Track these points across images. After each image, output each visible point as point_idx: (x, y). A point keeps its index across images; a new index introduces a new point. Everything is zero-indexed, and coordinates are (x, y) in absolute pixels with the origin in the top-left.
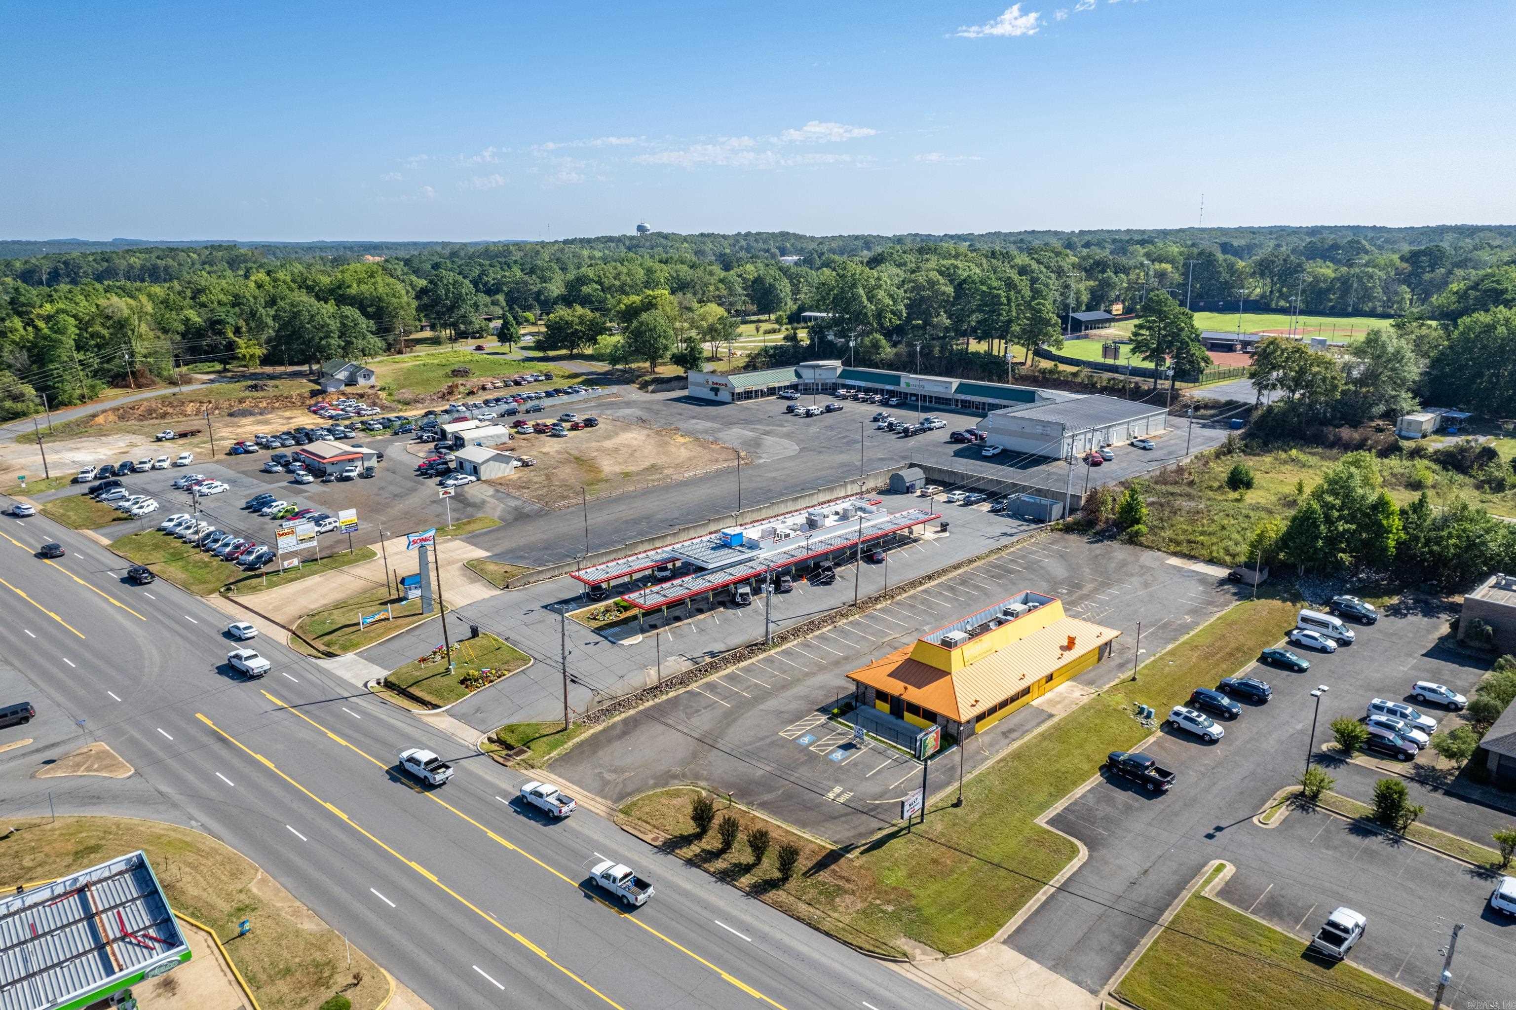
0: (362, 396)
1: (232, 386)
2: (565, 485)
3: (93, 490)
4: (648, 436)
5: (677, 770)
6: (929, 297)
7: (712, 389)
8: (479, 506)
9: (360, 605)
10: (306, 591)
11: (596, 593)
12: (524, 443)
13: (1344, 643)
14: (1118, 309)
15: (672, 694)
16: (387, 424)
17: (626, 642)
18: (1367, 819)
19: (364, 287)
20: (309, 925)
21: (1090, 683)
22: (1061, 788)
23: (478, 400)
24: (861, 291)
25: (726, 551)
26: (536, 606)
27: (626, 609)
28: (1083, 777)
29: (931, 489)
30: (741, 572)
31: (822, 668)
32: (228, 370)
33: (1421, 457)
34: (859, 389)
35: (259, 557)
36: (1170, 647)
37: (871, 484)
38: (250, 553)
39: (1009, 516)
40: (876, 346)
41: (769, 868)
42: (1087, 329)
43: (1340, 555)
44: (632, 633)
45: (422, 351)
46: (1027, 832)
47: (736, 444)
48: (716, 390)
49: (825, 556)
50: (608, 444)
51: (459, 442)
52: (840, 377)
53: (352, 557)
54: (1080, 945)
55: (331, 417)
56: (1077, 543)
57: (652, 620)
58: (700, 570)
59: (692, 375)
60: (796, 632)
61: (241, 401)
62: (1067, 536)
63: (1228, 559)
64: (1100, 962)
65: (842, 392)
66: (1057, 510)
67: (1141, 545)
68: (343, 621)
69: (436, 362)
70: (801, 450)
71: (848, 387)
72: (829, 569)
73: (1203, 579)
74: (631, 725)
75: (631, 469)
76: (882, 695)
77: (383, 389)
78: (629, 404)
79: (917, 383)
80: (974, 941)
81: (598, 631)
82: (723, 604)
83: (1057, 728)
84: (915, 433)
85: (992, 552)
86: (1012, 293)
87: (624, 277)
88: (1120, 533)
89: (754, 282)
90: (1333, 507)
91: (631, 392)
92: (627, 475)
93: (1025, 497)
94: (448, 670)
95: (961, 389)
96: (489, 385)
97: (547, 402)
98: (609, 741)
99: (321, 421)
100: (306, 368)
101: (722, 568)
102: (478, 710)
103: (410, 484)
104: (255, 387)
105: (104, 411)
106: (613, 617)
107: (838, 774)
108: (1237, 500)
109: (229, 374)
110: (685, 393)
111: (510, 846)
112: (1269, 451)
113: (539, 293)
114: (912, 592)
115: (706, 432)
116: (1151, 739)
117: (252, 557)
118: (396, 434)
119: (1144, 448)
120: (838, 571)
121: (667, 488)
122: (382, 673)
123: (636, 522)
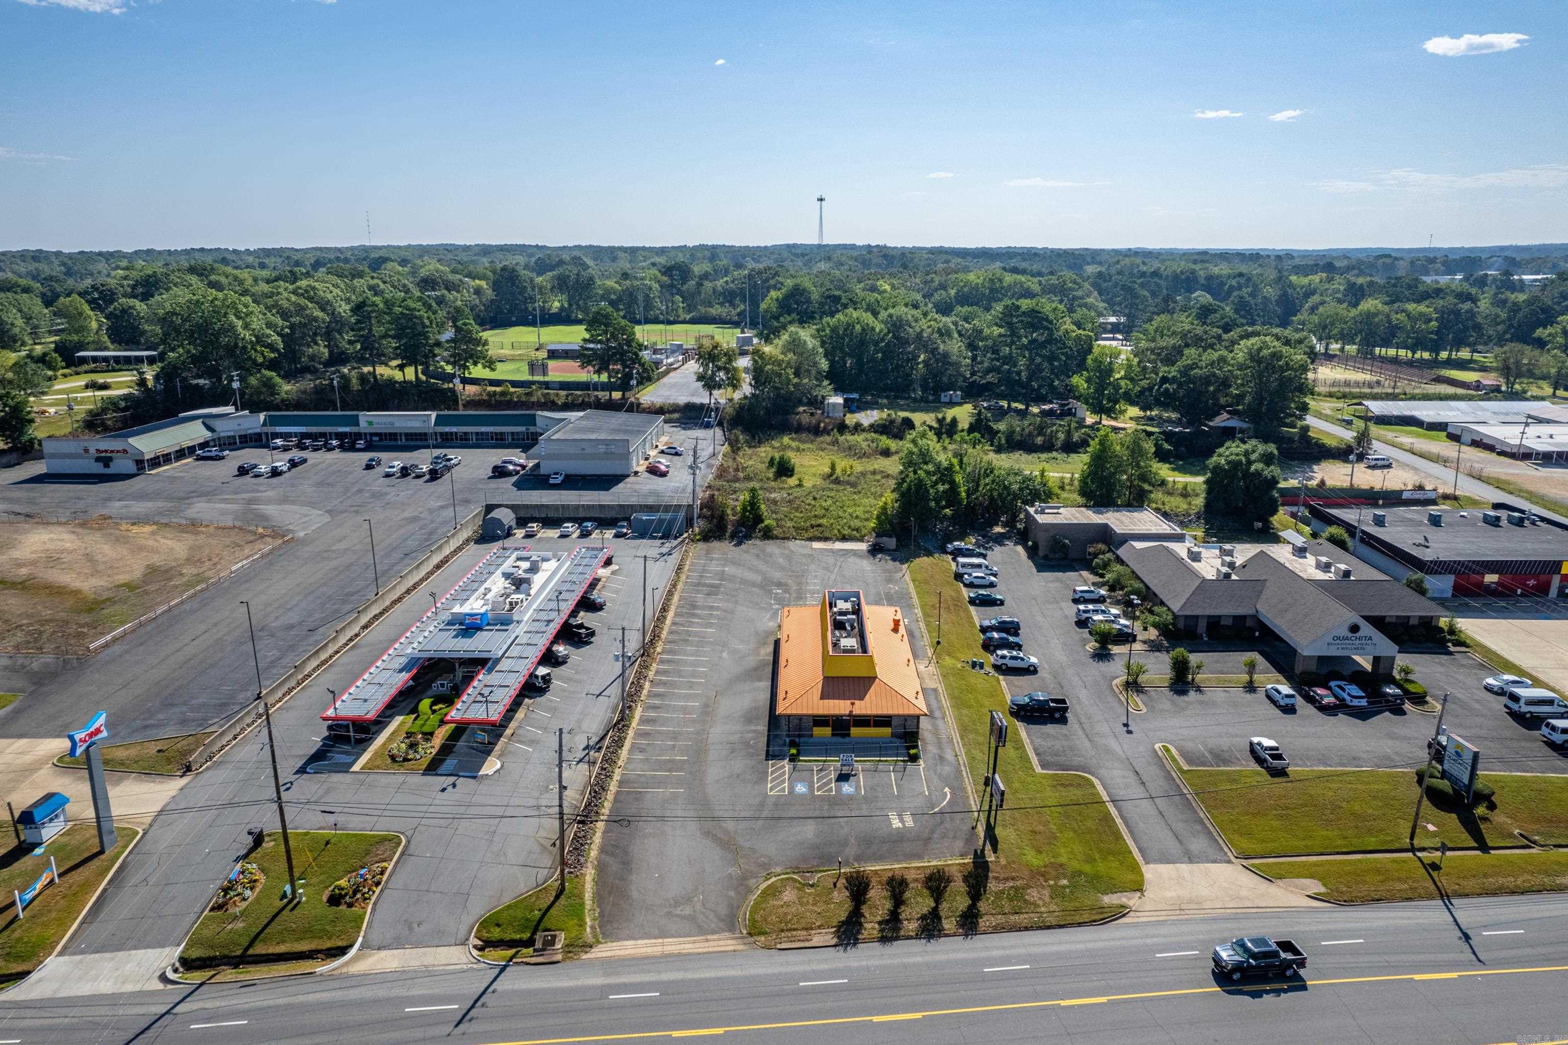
4: (74, 533)
5: (736, 871)
7: (98, 460)
15: (608, 805)
17: (488, 771)
18: (1175, 684)
26: (283, 774)
29: (531, 527)
31: (702, 723)
34: (302, 436)
36: (918, 611)
39: (642, 537)
43: (945, 511)
44: (477, 760)
46: (1044, 782)
47: (233, 522)
50: (24, 554)
52: (264, 424)
54: (1179, 837)
60: (630, 698)
62: (711, 545)
63: (856, 533)
64: (1204, 843)
66: (681, 522)
67: (778, 538)
70: (331, 513)
71: (284, 436)
73: (856, 554)
74: (621, 855)
75: (123, 578)
76: (820, 721)
81: (431, 771)
83: (952, 697)
84: (442, 473)
85: (676, 573)
88: (753, 531)
92: (131, 587)
93: (644, 516)
94: (285, 899)
95: (440, 421)
98: (623, 879)
102: (405, 924)
106: (424, 748)
107: (874, 803)
108: (802, 485)
110: (43, 469)
111: (720, 1031)
114: (668, 627)
115: (160, 514)
116: (1006, 684)
119: (677, 454)
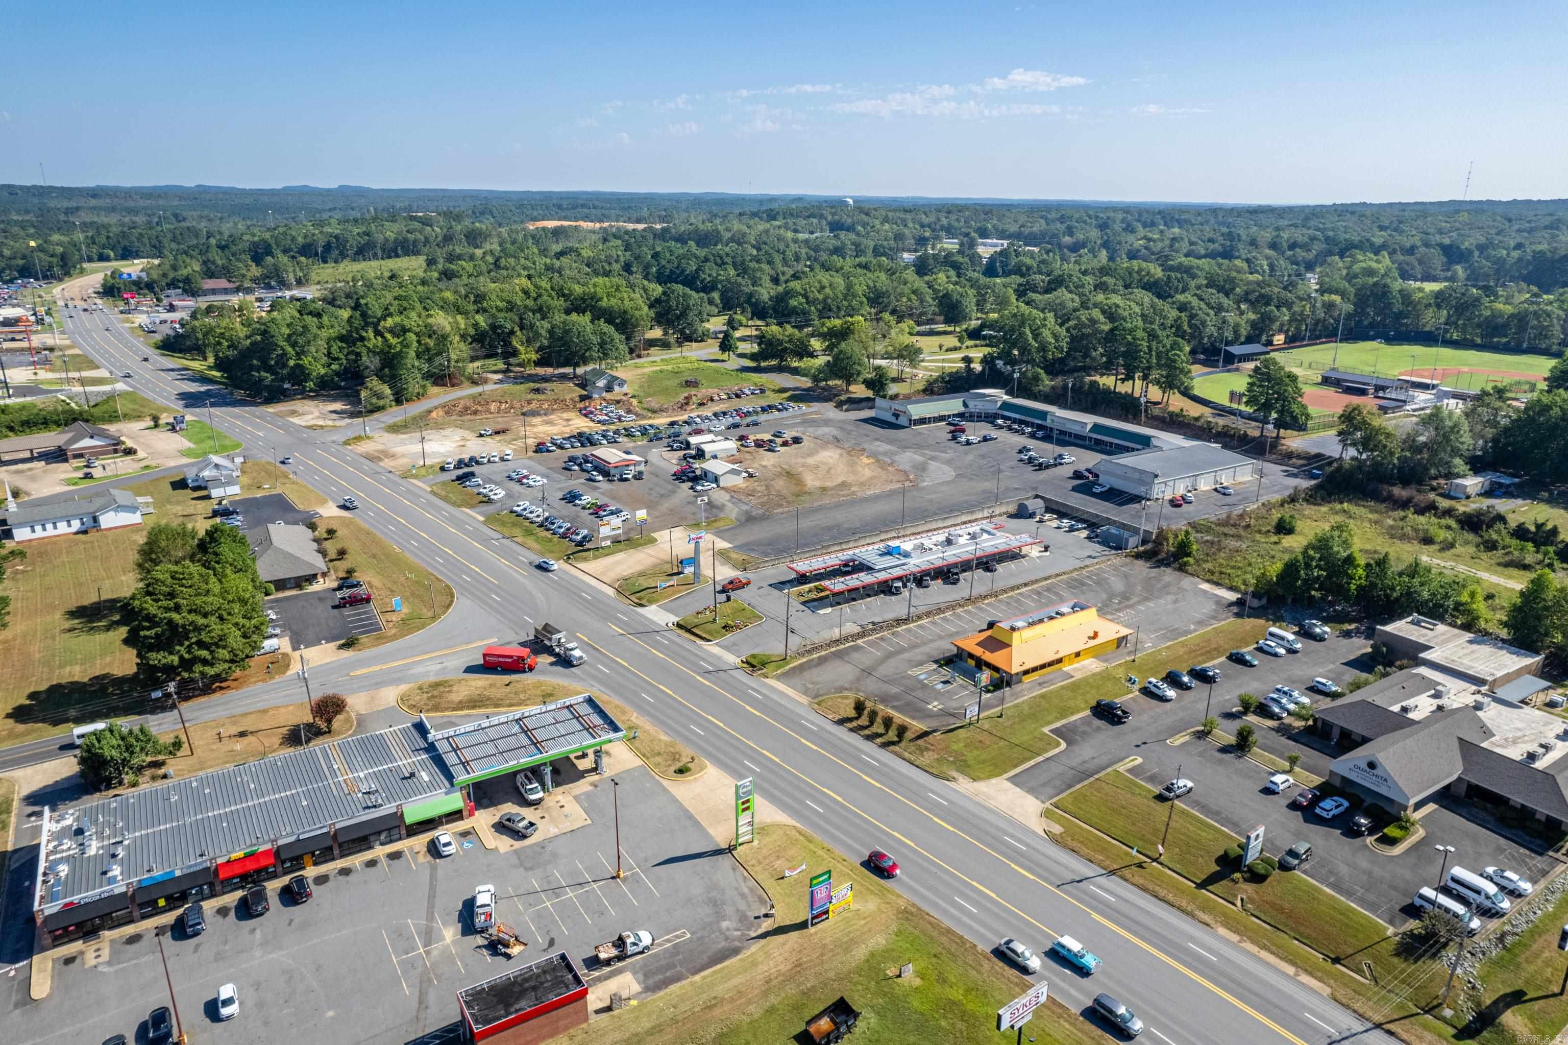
0: (618, 402)
1: (518, 387)
2: (780, 496)
3: (459, 478)
4: (841, 455)
5: (847, 685)
6: (1089, 335)
7: (894, 415)
8: (721, 508)
9: (654, 575)
10: (618, 563)
11: (802, 579)
12: (748, 456)
13: (1292, 651)
14: (1279, 339)
15: (847, 645)
16: (644, 431)
17: (821, 612)
18: (1232, 746)
19: (613, 302)
21: (1105, 661)
22: (1063, 715)
23: (708, 412)
24: (1028, 331)
25: (889, 557)
26: (765, 584)
27: (822, 591)
28: (1078, 711)
29: (1047, 516)
30: (897, 572)
31: (941, 638)
32: (511, 371)
33: (1450, 516)
34: (1014, 421)
35: (585, 537)
36: (1169, 644)
37: (1004, 509)
38: (577, 534)
39: (1099, 543)
40: (1036, 379)
41: (892, 735)
43: (1313, 593)
44: (826, 607)
45: (657, 355)
46: (1036, 734)
47: (907, 467)
48: (896, 416)
49: (955, 565)
50: (811, 461)
51: (700, 454)
52: (1000, 408)
53: (642, 541)
54: (1044, 785)
55: (599, 422)
56: (1141, 568)
57: (837, 599)
58: (869, 569)
59: (879, 402)
60: (928, 614)
61: (529, 402)
62: (1136, 562)
63: (1243, 587)
64: (1051, 791)
65: (1000, 422)
66: (1133, 541)
67: (1186, 572)
68: (646, 585)
69: (669, 368)
70: (958, 476)
71: (1005, 418)
72: (957, 574)
73: (1218, 600)
74: (822, 660)
75: (828, 484)
76: (971, 656)
77: (634, 397)
78: (827, 422)
79: (1062, 418)
80: (989, 777)
81: (804, 603)
82: (883, 592)
83: (1073, 684)
84: (1048, 467)
85: (1076, 569)
86: (1154, 344)
87: (828, 290)
88: (1174, 562)
89: (943, 297)
90: (1313, 559)
91: (828, 410)
92: (824, 489)
93: (1113, 530)
94: (715, 620)
95: (1093, 429)
96: (716, 398)
97: (763, 418)
98: (810, 668)
99: (592, 424)
100: (568, 370)
101: (884, 569)
102: (734, 644)
103: (670, 487)
104: (537, 391)
105: (436, 408)
106: (814, 595)
107: (938, 695)
108: (1276, 543)
109: (512, 374)
111: (758, 714)
112: (1329, 502)
113: (751, 295)
114: (1011, 594)
115: (885, 454)
116: (1131, 696)
117: (579, 538)
118: (651, 441)
119: (1224, 494)
120: (962, 576)
121: (853, 503)
122: (676, 619)
123: (830, 528)
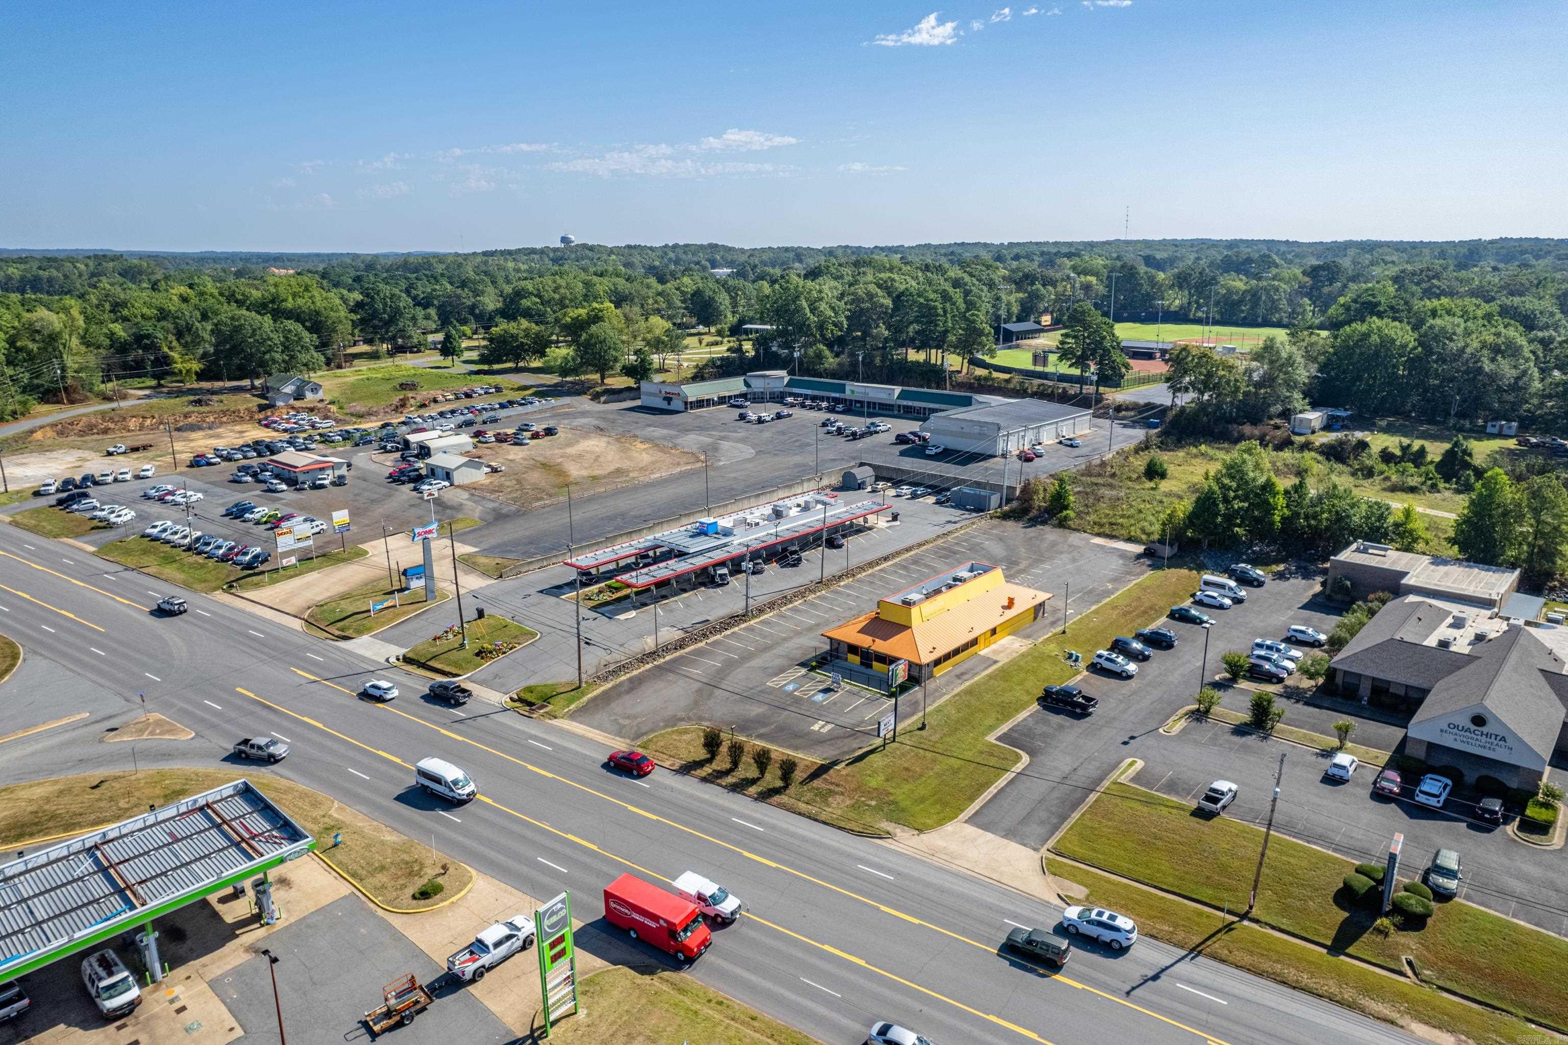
0: (311, 410)
1: (172, 401)
2: (536, 488)
3: (62, 502)
4: (608, 443)
5: (682, 714)
6: (868, 310)
7: (665, 399)
8: (458, 508)
9: (365, 596)
10: (308, 586)
11: (587, 577)
12: (488, 452)
13: (1238, 601)
14: (1046, 320)
15: (668, 658)
16: (347, 436)
17: (622, 617)
18: (1246, 724)
19: (300, 301)
20: (390, 837)
21: (1028, 637)
22: (1006, 712)
23: (434, 411)
24: (805, 304)
25: (703, 538)
26: (532, 591)
27: (617, 589)
28: (1023, 707)
29: (881, 485)
30: (718, 555)
31: (798, 634)
32: (163, 386)
33: (1309, 450)
34: (806, 397)
35: (256, 557)
36: (1094, 608)
37: (825, 482)
38: (246, 554)
39: (952, 507)
40: (819, 356)
41: (772, 778)
42: (1017, 339)
43: (1236, 529)
44: (627, 610)
45: (363, 366)
46: (980, 746)
47: (695, 449)
48: (669, 400)
49: (791, 541)
50: (570, 451)
51: (424, 452)
52: (788, 385)
53: (345, 556)
54: (1025, 820)
55: (285, 431)
56: (1013, 528)
57: (642, 598)
58: (681, 555)
59: (644, 385)
60: (772, 605)
61: (186, 416)
62: (1004, 523)
63: (1144, 537)
64: (1040, 830)
65: (790, 400)
66: (995, 500)
67: (1069, 528)
68: (351, 609)
69: (379, 376)
70: (759, 453)
71: (795, 395)
72: (795, 552)
73: (1123, 555)
74: (635, 684)
75: (597, 472)
76: (853, 649)
77: (332, 403)
78: (584, 414)
79: (863, 390)
80: (941, 822)
81: (594, 609)
82: (703, 584)
83: (1002, 670)
84: (863, 436)
85: (938, 536)
86: (948, 305)
87: (562, 291)
88: (1050, 519)
89: (693, 295)
90: (1230, 488)
91: (584, 403)
92: (594, 478)
93: (966, 490)
94: (462, 645)
95: (902, 395)
96: (440, 398)
97: (502, 413)
98: (619, 695)
99: (275, 434)
100: (246, 383)
101: (701, 553)
102: (496, 676)
103: (384, 491)
104: (199, 402)
105: (42, 428)
106: (607, 597)
107: (819, 713)
108: (1153, 489)
109: (165, 390)
110: (638, 403)
111: (550, 775)
112: (1182, 447)
113: (472, 308)
114: (870, 571)
115: (664, 438)
116: (1079, 677)
117: (248, 558)
118: (357, 445)
119: (1071, 446)
120: (803, 555)
121: (636, 489)
122: (401, 651)
123: (611, 519)
